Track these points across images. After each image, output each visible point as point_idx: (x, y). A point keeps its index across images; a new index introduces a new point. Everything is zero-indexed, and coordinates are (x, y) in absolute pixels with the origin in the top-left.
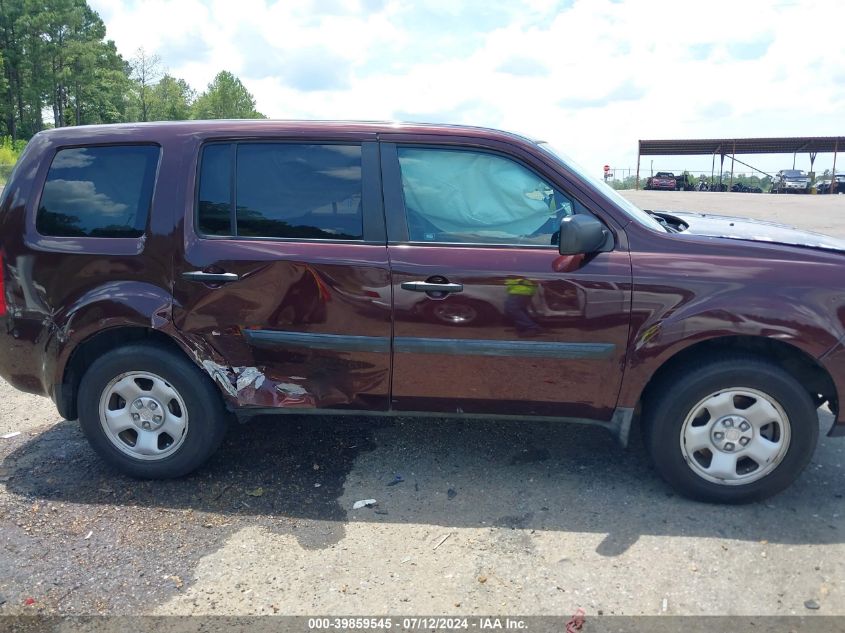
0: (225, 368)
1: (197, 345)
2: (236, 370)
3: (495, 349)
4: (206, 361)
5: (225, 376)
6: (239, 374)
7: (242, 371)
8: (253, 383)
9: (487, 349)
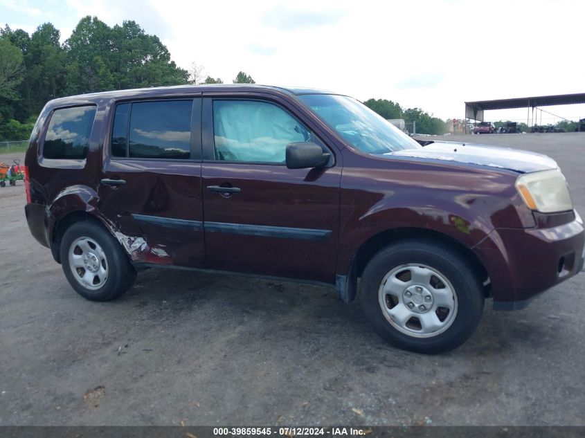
0: (128, 237)
1: (111, 222)
2: (132, 239)
3: (261, 232)
4: (117, 232)
5: (127, 241)
6: (133, 241)
7: (135, 239)
8: (140, 248)
9: (256, 231)
